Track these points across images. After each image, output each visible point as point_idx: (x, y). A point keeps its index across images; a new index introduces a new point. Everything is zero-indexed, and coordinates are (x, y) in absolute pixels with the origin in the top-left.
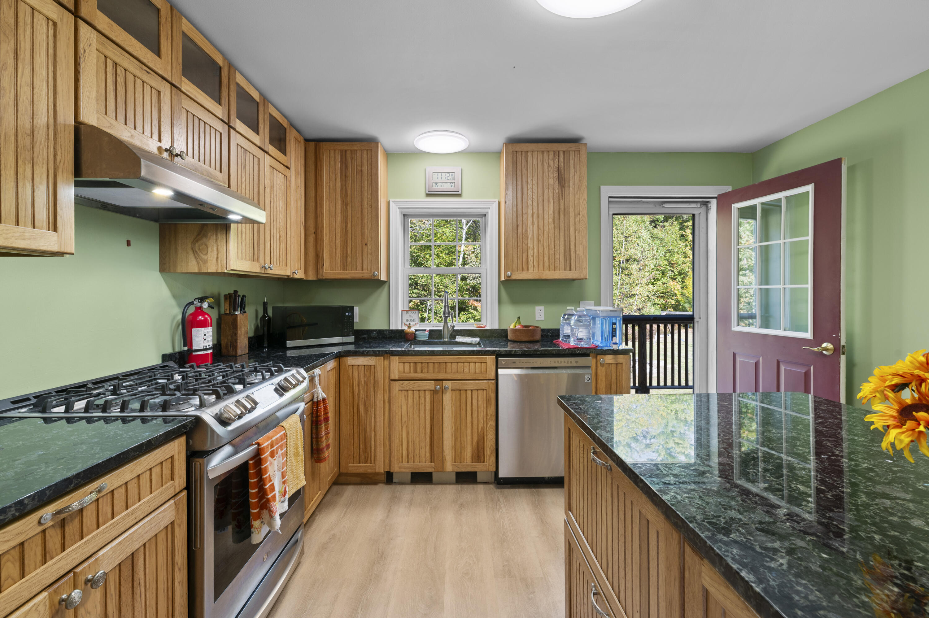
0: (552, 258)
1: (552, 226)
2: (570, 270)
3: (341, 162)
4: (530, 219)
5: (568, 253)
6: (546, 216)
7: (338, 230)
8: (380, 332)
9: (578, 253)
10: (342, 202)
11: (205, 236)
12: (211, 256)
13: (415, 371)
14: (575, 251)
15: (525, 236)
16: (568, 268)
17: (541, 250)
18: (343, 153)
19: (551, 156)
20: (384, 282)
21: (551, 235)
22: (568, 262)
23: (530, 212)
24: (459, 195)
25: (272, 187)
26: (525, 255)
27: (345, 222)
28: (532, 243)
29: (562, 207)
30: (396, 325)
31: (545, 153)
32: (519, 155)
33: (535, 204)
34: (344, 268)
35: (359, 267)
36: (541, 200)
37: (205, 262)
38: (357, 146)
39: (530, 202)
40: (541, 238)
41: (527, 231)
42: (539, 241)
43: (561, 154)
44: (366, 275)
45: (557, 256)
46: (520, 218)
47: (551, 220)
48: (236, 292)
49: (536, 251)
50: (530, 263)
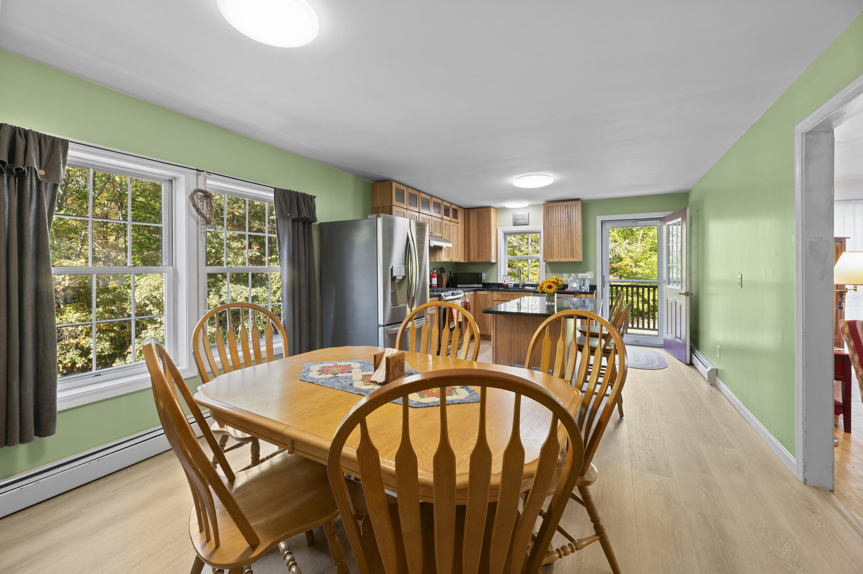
0: (565, 252)
1: (565, 238)
2: (573, 257)
3: (477, 216)
4: (555, 236)
5: (572, 250)
6: (562, 234)
7: (476, 243)
8: (494, 284)
9: (577, 250)
10: (478, 232)
11: (436, 251)
12: (438, 257)
13: (503, 297)
14: (576, 249)
15: (552, 243)
16: (572, 257)
17: (560, 249)
18: (478, 213)
19: (564, 208)
20: (494, 264)
21: (565, 242)
22: (572, 254)
23: (555, 233)
24: (528, 225)
25: (453, 232)
26: (552, 251)
27: (478, 240)
28: (555, 246)
29: (569, 230)
30: (500, 281)
31: (562, 207)
32: (550, 208)
33: (557, 229)
34: (478, 258)
35: (484, 257)
36: (560, 227)
37: (436, 259)
38: (483, 210)
39: (555, 228)
40: (560, 244)
41: (553, 241)
42: (558, 245)
43: (569, 206)
44: (487, 260)
45: (567, 252)
46: (550, 236)
47: (564, 236)
48: (442, 267)
49: (557, 249)
50: (555, 255)
